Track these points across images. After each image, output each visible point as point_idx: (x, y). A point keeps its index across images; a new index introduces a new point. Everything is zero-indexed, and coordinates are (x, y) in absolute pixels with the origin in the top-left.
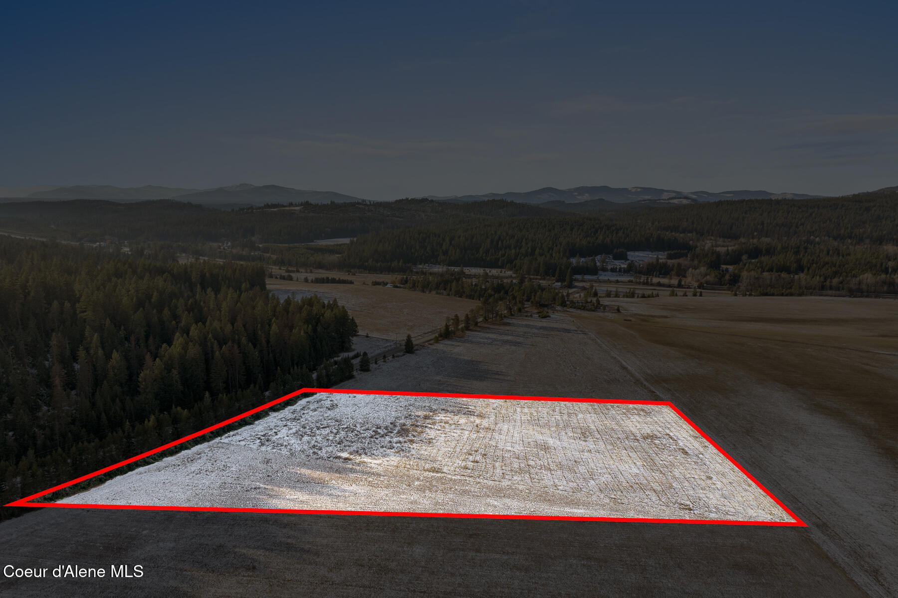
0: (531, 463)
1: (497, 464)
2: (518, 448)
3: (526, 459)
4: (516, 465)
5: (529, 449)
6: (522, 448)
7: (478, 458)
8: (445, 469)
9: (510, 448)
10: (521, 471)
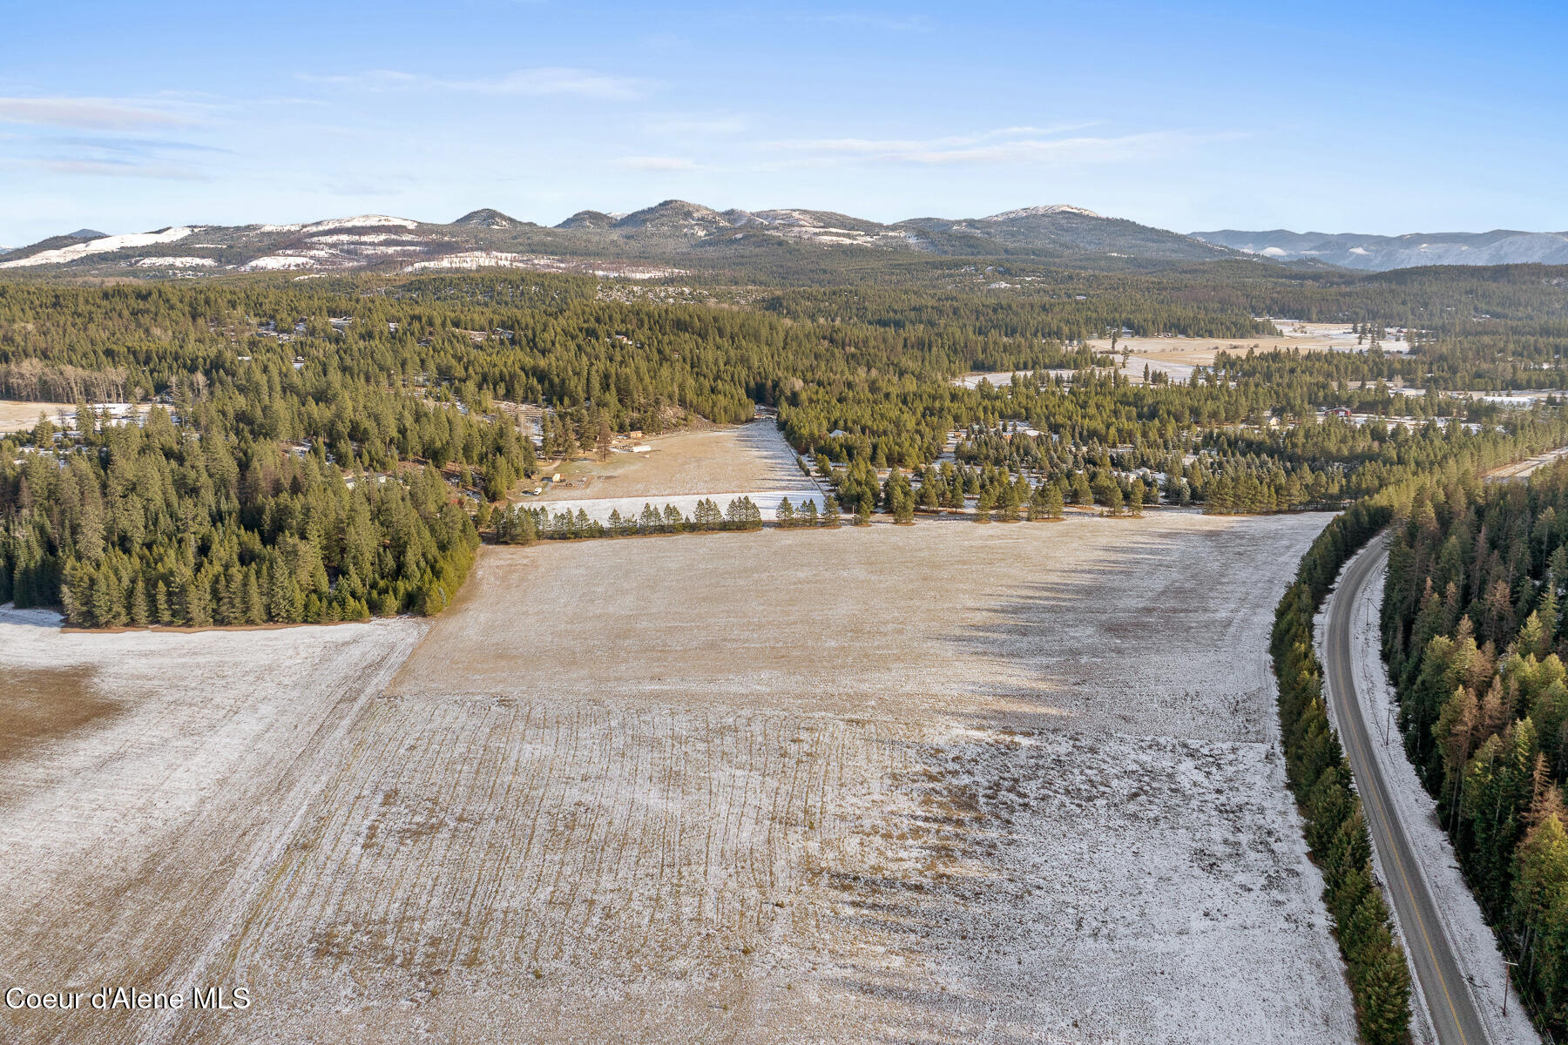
0: (702, 746)
1: (760, 739)
2: (722, 775)
3: (709, 753)
4: (729, 740)
5: (702, 774)
6: (714, 775)
7: (793, 748)
8: (842, 725)
9: (739, 773)
10: (722, 731)
